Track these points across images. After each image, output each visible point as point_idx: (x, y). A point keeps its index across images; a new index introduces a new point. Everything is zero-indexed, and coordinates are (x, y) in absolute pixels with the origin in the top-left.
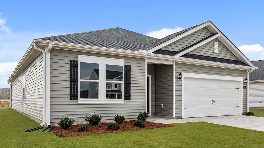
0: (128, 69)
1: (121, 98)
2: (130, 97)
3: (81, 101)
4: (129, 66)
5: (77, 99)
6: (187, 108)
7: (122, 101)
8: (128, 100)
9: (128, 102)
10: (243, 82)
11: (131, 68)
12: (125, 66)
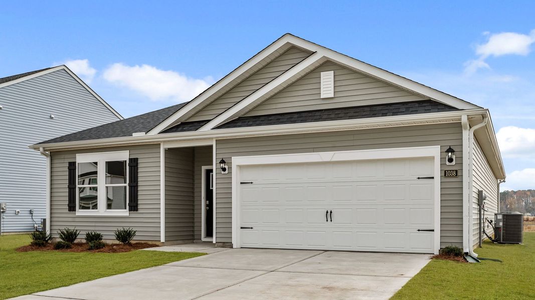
0: (134, 162)
1: (125, 208)
2: (137, 206)
3: (80, 212)
4: (136, 160)
6: (252, 228)
7: (125, 212)
8: (135, 212)
9: (134, 214)
10: (442, 158)
11: (139, 161)
12: (130, 160)
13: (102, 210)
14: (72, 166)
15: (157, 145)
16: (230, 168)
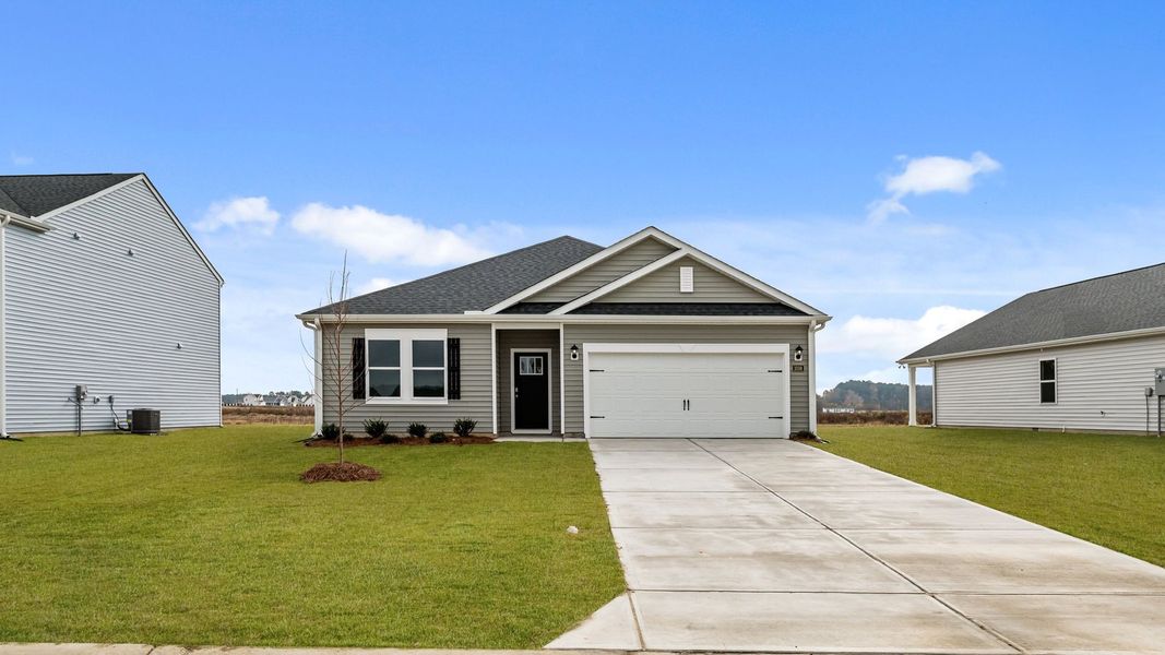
0: (454, 345)
1: (443, 396)
2: (460, 394)
3: (371, 401)
4: (457, 340)
5: (364, 398)
6: (604, 418)
7: (443, 401)
8: (456, 400)
9: (455, 403)
10: (791, 355)
11: (461, 342)
12: (449, 340)
13: (407, 397)
14: (359, 345)
15: (488, 326)
16: (581, 355)
